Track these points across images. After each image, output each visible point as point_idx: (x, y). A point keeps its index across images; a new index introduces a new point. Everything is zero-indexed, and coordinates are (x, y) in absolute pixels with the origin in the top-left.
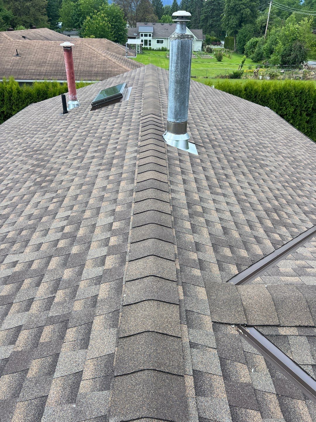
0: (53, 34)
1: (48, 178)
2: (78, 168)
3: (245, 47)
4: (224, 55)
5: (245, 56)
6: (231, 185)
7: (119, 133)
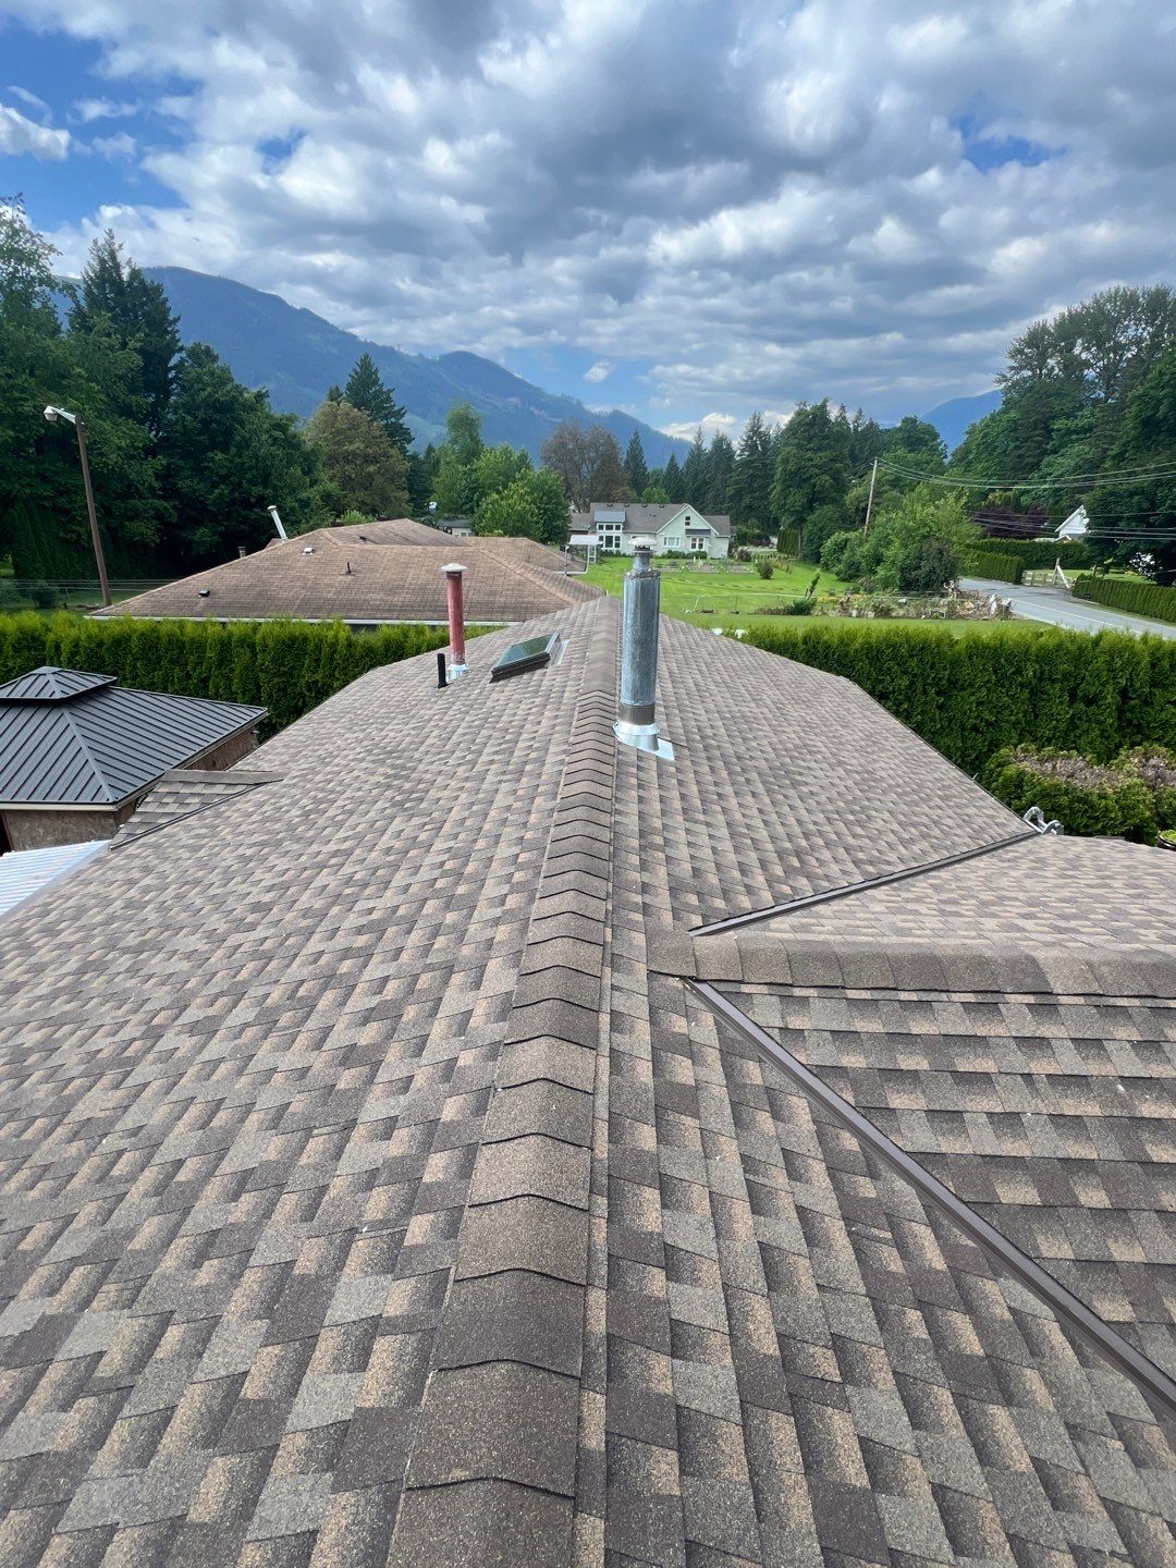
0: (419, 531)
1: (414, 795)
2: (467, 779)
3: (821, 550)
4: (777, 567)
5: (818, 570)
6: (725, 811)
7: (539, 723)
